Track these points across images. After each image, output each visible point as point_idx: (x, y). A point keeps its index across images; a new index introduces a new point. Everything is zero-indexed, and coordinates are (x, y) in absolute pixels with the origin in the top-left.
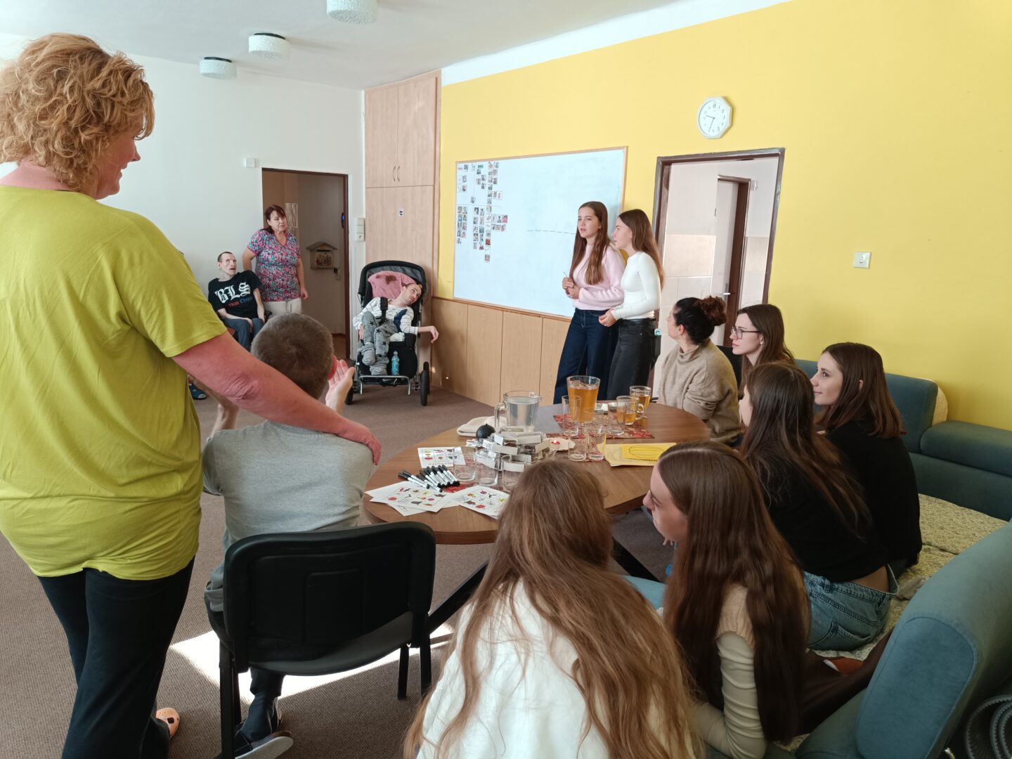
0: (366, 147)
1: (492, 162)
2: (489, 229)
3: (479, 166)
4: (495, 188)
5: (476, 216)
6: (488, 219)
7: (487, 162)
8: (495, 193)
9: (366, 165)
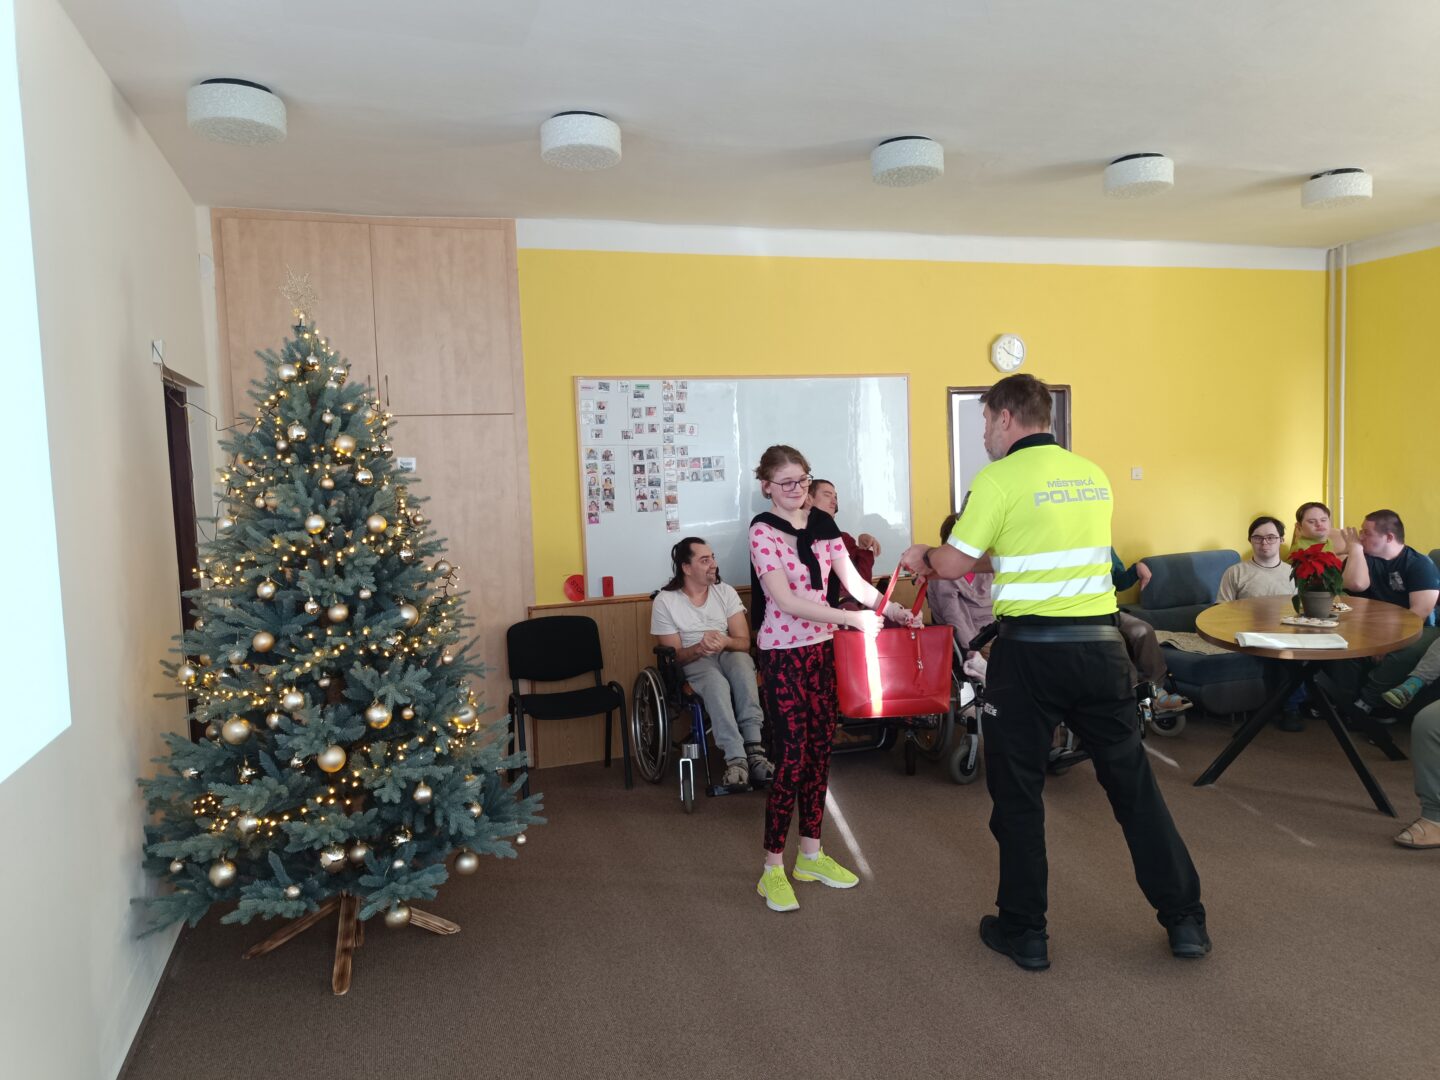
1: (671, 382)
2: (674, 479)
3: (638, 386)
4: (679, 418)
5: (640, 463)
6: (668, 464)
7: (661, 381)
8: (682, 428)
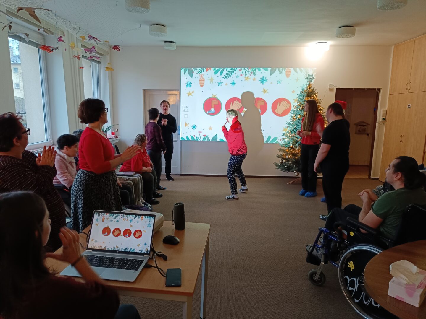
0: (392, 74)
9: (391, 83)
